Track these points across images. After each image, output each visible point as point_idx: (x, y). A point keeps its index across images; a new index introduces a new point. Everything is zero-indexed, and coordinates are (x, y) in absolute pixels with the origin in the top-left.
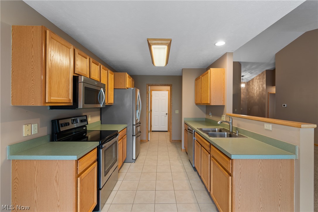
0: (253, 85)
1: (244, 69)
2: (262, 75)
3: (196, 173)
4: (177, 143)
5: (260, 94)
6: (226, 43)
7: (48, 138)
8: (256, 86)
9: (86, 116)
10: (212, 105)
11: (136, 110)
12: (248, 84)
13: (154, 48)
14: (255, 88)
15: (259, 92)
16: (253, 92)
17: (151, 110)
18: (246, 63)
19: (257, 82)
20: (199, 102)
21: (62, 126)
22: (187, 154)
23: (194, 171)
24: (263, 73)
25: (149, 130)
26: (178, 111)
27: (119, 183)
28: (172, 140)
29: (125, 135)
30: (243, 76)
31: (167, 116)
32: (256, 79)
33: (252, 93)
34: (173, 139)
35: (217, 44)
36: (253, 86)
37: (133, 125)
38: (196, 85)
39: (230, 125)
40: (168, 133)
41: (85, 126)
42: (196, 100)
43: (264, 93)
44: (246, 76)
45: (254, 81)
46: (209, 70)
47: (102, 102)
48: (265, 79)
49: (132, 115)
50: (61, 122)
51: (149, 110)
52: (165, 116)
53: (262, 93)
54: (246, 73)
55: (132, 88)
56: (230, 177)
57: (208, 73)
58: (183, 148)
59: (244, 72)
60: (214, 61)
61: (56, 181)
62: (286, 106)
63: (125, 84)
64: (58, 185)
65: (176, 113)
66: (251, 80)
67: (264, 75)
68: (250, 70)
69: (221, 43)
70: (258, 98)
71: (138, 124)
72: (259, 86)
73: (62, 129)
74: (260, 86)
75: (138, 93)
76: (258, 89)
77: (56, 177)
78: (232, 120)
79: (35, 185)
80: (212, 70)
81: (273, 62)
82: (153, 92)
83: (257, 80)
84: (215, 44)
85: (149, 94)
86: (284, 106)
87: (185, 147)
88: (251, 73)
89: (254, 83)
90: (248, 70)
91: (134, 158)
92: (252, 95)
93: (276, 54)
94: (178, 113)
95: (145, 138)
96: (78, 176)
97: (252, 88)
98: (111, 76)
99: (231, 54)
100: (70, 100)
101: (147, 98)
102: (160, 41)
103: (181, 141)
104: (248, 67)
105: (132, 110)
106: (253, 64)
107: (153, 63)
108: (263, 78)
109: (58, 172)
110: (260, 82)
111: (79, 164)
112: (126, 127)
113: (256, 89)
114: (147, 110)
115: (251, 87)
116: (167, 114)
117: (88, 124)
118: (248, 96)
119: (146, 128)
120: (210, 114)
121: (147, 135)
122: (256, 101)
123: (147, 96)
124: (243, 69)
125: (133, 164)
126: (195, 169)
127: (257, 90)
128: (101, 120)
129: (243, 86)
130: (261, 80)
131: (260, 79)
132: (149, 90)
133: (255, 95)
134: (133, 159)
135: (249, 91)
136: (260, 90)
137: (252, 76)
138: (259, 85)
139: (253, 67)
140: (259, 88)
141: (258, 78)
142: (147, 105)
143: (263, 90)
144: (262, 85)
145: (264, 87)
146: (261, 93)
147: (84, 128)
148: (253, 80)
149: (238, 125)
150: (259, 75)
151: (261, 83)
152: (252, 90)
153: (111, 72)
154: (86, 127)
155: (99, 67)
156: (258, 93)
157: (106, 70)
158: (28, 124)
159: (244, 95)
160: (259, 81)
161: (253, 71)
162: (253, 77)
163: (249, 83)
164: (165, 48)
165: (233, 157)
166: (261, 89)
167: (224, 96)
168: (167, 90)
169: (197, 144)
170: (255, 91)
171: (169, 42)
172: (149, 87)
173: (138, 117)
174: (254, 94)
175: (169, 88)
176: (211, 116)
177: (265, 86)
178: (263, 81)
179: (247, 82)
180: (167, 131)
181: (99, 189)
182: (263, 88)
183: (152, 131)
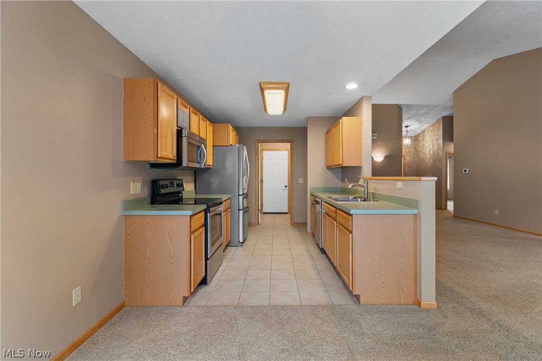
0: (424, 140)
1: (408, 115)
2: (437, 124)
3: (324, 255)
4: (300, 226)
5: (434, 154)
6: (359, 86)
7: (149, 200)
8: (428, 141)
9: (182, 180)
10: (345, 166)
11: (243, 176)
12: (416, 139)
13: (268, 93)
14: (427, 145)
15: (433, 151)
16: (424, 151)
17: (262, 181)
18: (410, 107)
19: (430, 136)
20: (330, 164)
21: (163, 188)
22: (314, 237)
23: (321, 254)
24: (438, 121)
25: (260, 208)
26: (302, 179)
27: (224, 264)
28: (294, 223)
29: (229, 209)
30: (407, 127)
31: (286, 189)
32: (428, 131)
33: (423, 153)
34: (295, 221)
35: (346, 87)
36: (424, 142)
37: (239, 195)
38: (327, 141)
39: (365, 190)
40: (289, 216)
41: (180, 192)
42: (327, 162)
43: (441, 153)
44: (411, 126)
45: (426, 134)
46: (341, 120)
47: (203, 161)
48: (441, 131)
49: (238, 181)
50: (161, 183)
51: (260, 179)
52: (284, 190)
53: (438, 153)
54: (411, 121)
55: (238, 145)
56: (351, 235)
57: (339, 123)
58: (309, 230)
59: (408, 119)
60: (350, 107)
61: (170, 237)
62: (467, 172)
63: (228, 140)
64: (172, 241)
65: (299, 182)
66: (420, 133)
67: (439, 124)
68: (418, 117)
69: (352, 86)
70: (431, 160)
71: (246, 196)
72: (433, 142)
73: (163, 191)
74: (435, 142)
75: (245, 153)
76: (431, 146)
77: (169, 233)
78: (367, 183)
79: (148, 242)
80: (345, 120)
81: (451, 103)
82: (264, 152)
83: (429, 133)
84: (345, 87)
85: (260, 155)
86: (465, 171)
87: (311, 228)
88: (419, 122)
89: (425, 137)
90: (414, 116)
91: (241, 240)
92: (423, 157)
93: (454, 92)
94: (302, 182)
95: (253, 221)
96: (192, 233)
97: (423, 146)
98: (210, 129)
99: (370, 98)
100: (174, 156)
101: (257, 161)
102: (276, 85)
103: (306, 224)
104: (413, 112)
105: (237, 175)
106: (420, 107)
107: (266, 110)
108: (439, 130)
109: (171, 228)
110: (434, 135)
111: (192, 220)
112: (230, 198)
113: (428, 147)
114: (257, 178)
115: (421, 144)
116: (286, 186)
117: (184, 190)
118: (416, 159)
119: (256, 204)
120: (346, 181)
121: (257, 216)
122: (429, 165)
123: (256, 158)
124: (405, 116)
125: (240, 248)
126: (323, 251)
127: (430, 149)
128: (195, 188)
129: (406, 142)
130: (436, 133)
131: (434, 131)
132: (260, 149)
133: (428, 156)
134: (239, 242)
135: (419, 150)
136: (435, 149)
137: (422, 126)
138: (433, 139)
139: (422, 111)
140: (433, 145)
141: (431, 128)
142: (257, 171)
143: (438, 149)
144: (437, 140)
145: (440, 143)
146: (436, 153)
147: (181, 195)
148: (423, 132)
149: (375, 189)
150: (433, 125)
151: (436, 137)
152: (423, 149)
153: (209, 123)
154: (182, 194)
155: (198, 117)
156: (431, 153)
157: (205, 121)
158: (134, 182)
159: (410, 156)
160: (432, 134)
161: (422, 119)
162: (423, 128)
163: (418, 138)
164: (281, 93)
165: (352, 212)
166: (436, 146)
167: (361, 154)
168: (286, 150)
169: (324, 216)
170: (428, 150)
171: (287, 86)
172: (259, 144)
173: (246, 186)
174: (425, 154)
175: (288, 145)
176: (347, 184)
177: (441, 141)
178: (438, 135)
179: (416, 136)
180: (287, 213)
181: (207, 259)
182: (439, 145)
183: (264, 213)
